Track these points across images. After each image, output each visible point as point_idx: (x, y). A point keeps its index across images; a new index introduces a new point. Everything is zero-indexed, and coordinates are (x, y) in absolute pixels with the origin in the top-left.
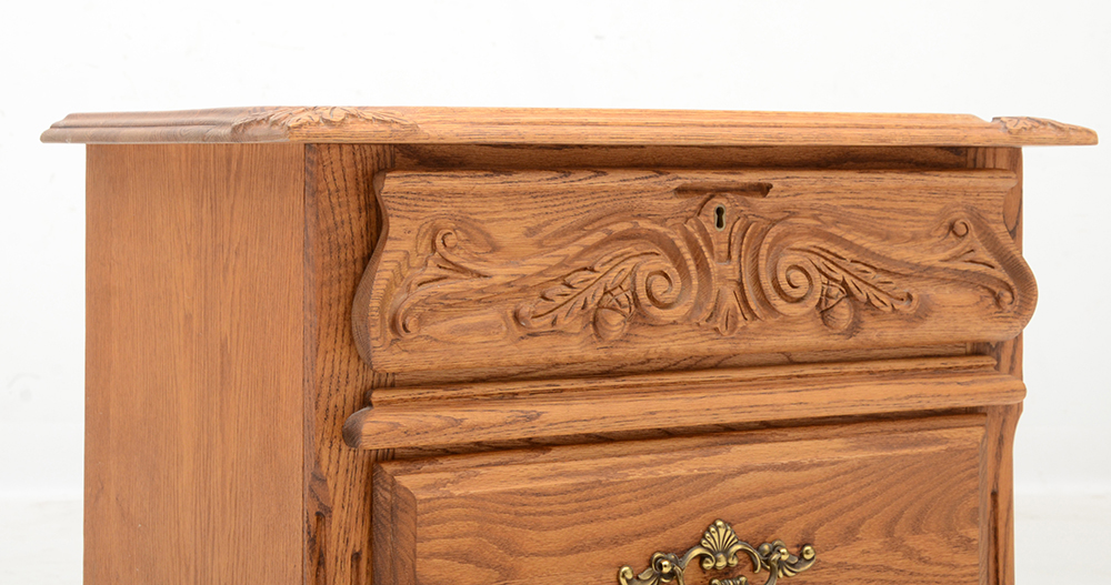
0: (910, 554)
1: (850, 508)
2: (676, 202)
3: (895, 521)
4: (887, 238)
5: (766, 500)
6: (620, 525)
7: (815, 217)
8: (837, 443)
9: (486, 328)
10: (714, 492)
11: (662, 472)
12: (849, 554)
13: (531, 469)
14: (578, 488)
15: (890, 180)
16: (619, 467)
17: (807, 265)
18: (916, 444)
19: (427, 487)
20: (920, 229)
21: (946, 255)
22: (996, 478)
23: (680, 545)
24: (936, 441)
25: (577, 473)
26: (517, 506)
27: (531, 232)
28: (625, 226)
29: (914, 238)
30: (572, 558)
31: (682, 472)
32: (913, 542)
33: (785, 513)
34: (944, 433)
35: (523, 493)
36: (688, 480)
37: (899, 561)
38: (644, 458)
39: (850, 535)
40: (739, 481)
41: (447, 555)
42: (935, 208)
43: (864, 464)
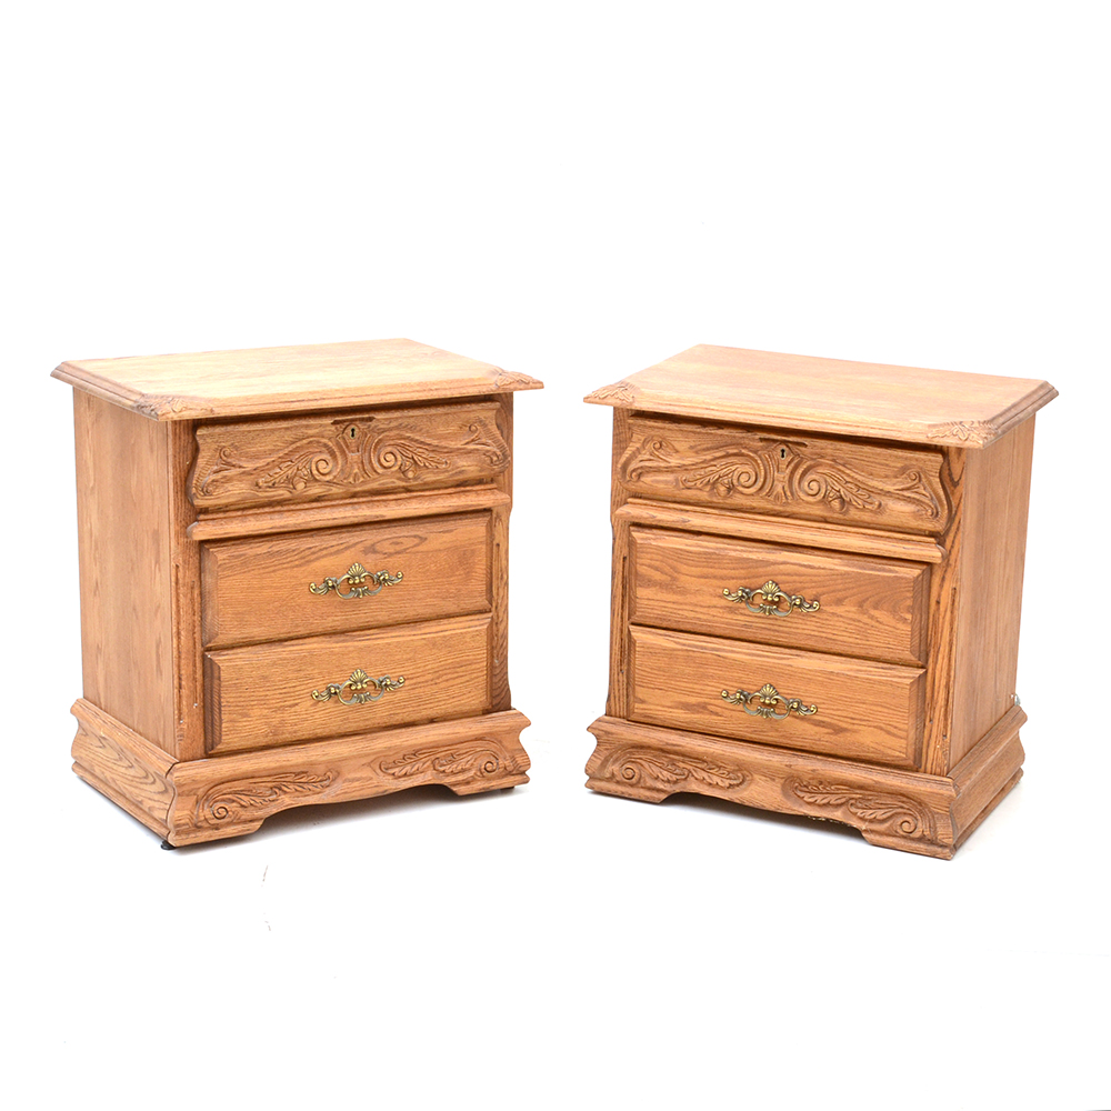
0: (872, 617)
1: (840, 591)
2: (761, 444)
3: (864, 601)
4: (871, 474)
5: (796, 578)
6: (725, 572)
7: (834, 460)
8: (836, 561)
9: (666, 482)
10: (769, 569)
11: (745, 555)
12: (839, 610)
13: (687, 541)
14: (705, 553)
15: (867, 449)
16: (726, 549)
17: (822, 480)
18: (879, 570)
19: (642, 539)
20: (889, 473)
21: (900, 487)
22: (939, 596)
23: (753, 586)
24: (890, 571)
25: (708, 548)
26: (679, 554)
27: (691, 447)
28: (735, 451)
29: (886, 477)
30: (703, 580)
31: (754, 557)
32: (873, 612)
33: (806, 585)
34: (896, 568)
35: (681, 550)
36: (757, 561)
37: (865, 619)
38: (738, 548)
39: (839, 602)
40: (781, 567)
41: (649, 566)
42: (899, 465)
43: (847, 573)
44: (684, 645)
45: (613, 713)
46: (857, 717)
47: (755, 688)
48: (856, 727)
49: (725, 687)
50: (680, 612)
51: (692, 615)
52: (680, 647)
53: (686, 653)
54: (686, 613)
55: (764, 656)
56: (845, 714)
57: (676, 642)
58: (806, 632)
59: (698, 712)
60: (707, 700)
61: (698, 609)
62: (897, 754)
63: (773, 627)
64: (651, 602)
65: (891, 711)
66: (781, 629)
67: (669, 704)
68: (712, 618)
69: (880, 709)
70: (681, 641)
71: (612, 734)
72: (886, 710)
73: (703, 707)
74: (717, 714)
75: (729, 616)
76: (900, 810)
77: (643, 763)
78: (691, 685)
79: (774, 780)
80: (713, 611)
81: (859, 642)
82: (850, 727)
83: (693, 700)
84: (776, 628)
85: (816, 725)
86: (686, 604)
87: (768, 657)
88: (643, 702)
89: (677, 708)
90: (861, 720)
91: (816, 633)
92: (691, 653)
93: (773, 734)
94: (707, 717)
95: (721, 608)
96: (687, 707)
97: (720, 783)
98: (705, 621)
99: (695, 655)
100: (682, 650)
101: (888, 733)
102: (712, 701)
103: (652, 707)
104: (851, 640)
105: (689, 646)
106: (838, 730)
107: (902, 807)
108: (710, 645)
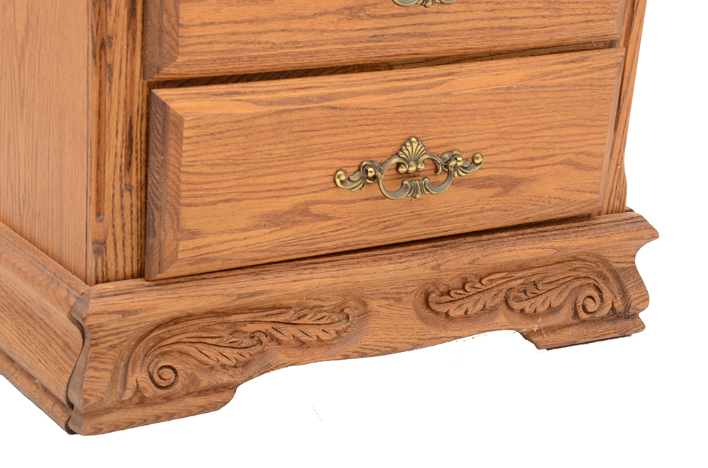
44: (271, 103)
45: (111, 274)
46: (540, 153)
47: (390, 150)
48: (534, 172)
49: (338, 164)
50: (263, 38)
51: (284, 37)
52: (265, 109)
53: (275, 119)
54: (272, 38)
55: (404, 89)
56: (520, 154)
57: (255, 102)
58: (470, 25)
59: (294, 223)
60: (309, 197)
61: (295, 24)
62: (588, 196)
63: (417, 30)
64: (208, 30)
65: (586, 130)
66: (432, 28)
67: (243, 225)
68: (319, 37)
69: (571, 130)
70: (263, 97)
71: (136, 312)
72: (578, 131)
73: (302, 213)
74: (325, 217)
75: (347, 26)
76: (578, 283)
77: (186, 348)
78: (283, 177)
79: (399, 300)
80: (321, 23)
81: (546, 21)
82: (527, 174)
83: (284, 204)
84: (424, 29)
85: (478, 187)
86: (273, 19)
87: (410, 88)
88: (194, 234)
89: (256, 227)
90: (543, 158)
91: (485, 24)
92: (286, 117)
93: (414, 223)
94: (308, 227)
95: (335, 12)
96: (275, 220)
97: (324, 337)
98: (306, 45)
99: (293, 116)
100: (269, 115)
101: (578, 166)
102: (319, 196)
103: (211, 239)
104: (536, 22)
105: (279, 103)
106: (508, 185)
107: (577, 278)
108: (313, 92)
